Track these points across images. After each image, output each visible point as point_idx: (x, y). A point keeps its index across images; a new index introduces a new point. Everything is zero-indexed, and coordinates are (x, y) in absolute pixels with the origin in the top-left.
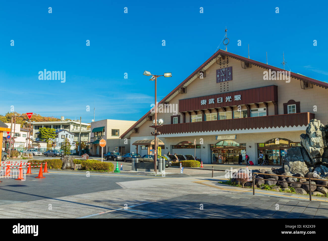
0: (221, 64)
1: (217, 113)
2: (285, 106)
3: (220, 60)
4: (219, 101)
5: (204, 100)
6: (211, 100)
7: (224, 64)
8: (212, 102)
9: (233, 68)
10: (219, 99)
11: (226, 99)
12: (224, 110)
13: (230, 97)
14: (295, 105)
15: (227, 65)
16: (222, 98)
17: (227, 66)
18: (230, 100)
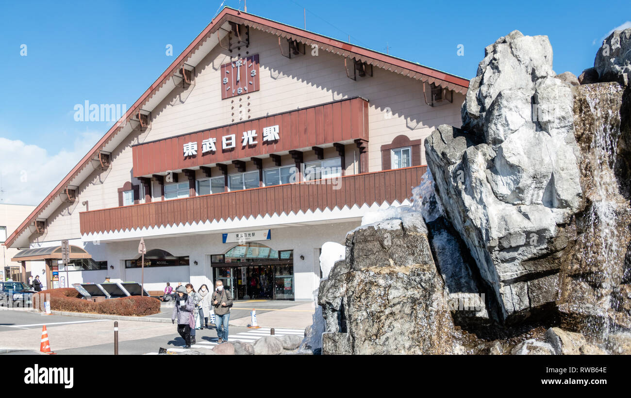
0: (231, 48)
1: (224, 176)
2: (385, 150)
3: (230, 39)
4: (227, 145)
5: (190, 144)
6: (207, 143)
7: (239, 49)
8: (210, 147)
9: (260, 56)
10: (227, 139)
11: (243, 138)
12: (241, 170)
13: (254, 131)
14: (410, 149)
15: (248, 49)
16: (233, 136)
17: (247, 53)
18: (254, 139)
